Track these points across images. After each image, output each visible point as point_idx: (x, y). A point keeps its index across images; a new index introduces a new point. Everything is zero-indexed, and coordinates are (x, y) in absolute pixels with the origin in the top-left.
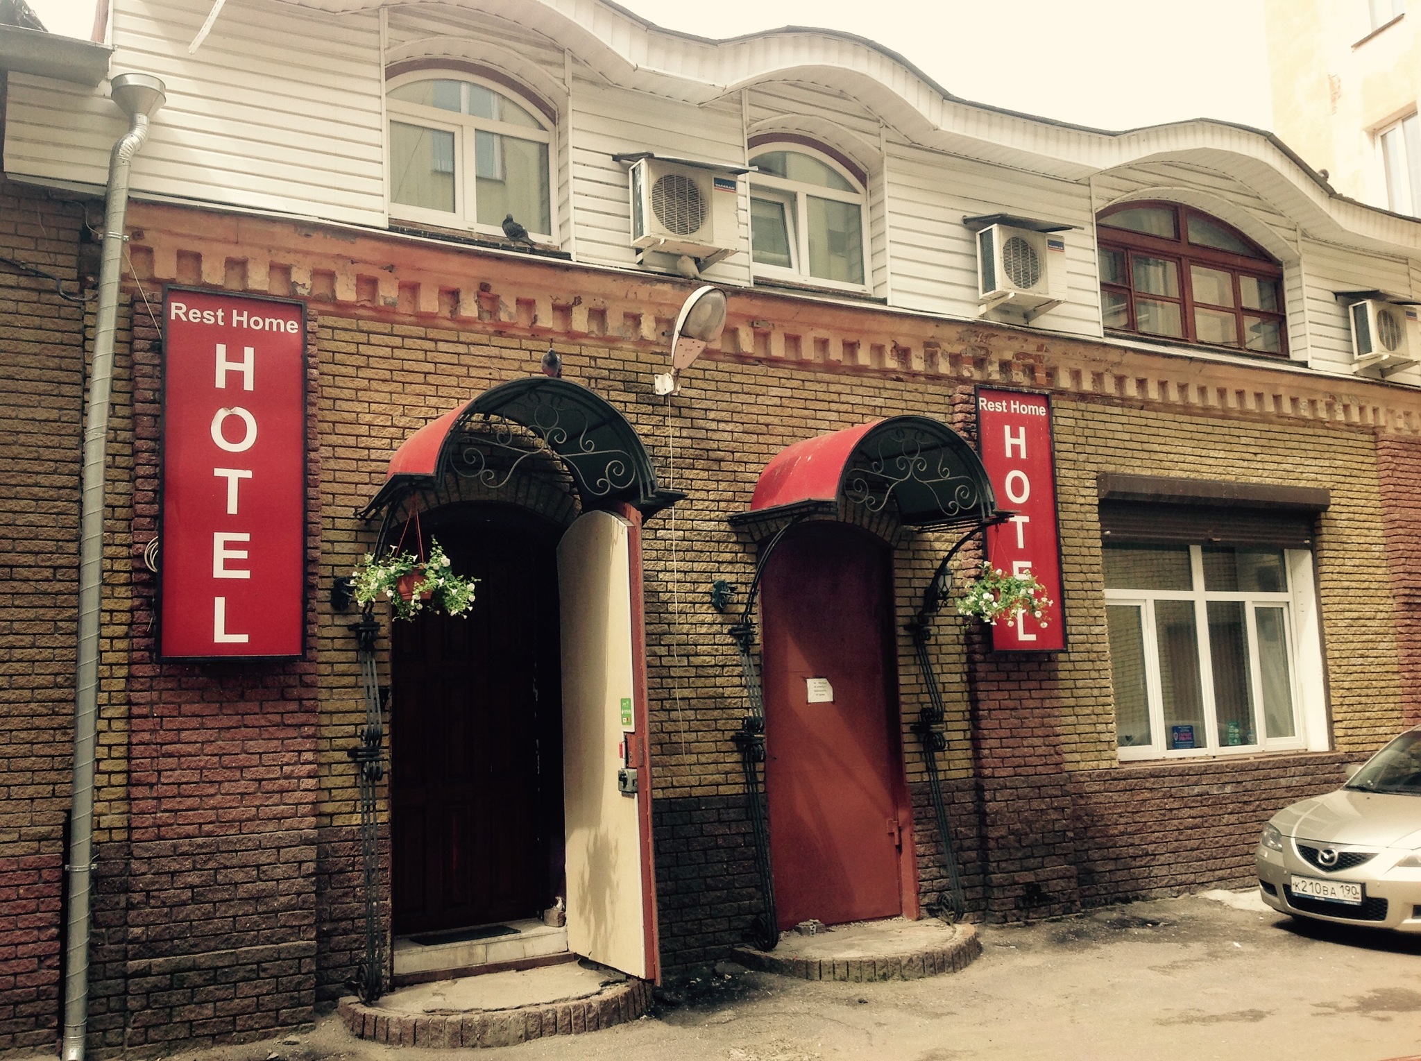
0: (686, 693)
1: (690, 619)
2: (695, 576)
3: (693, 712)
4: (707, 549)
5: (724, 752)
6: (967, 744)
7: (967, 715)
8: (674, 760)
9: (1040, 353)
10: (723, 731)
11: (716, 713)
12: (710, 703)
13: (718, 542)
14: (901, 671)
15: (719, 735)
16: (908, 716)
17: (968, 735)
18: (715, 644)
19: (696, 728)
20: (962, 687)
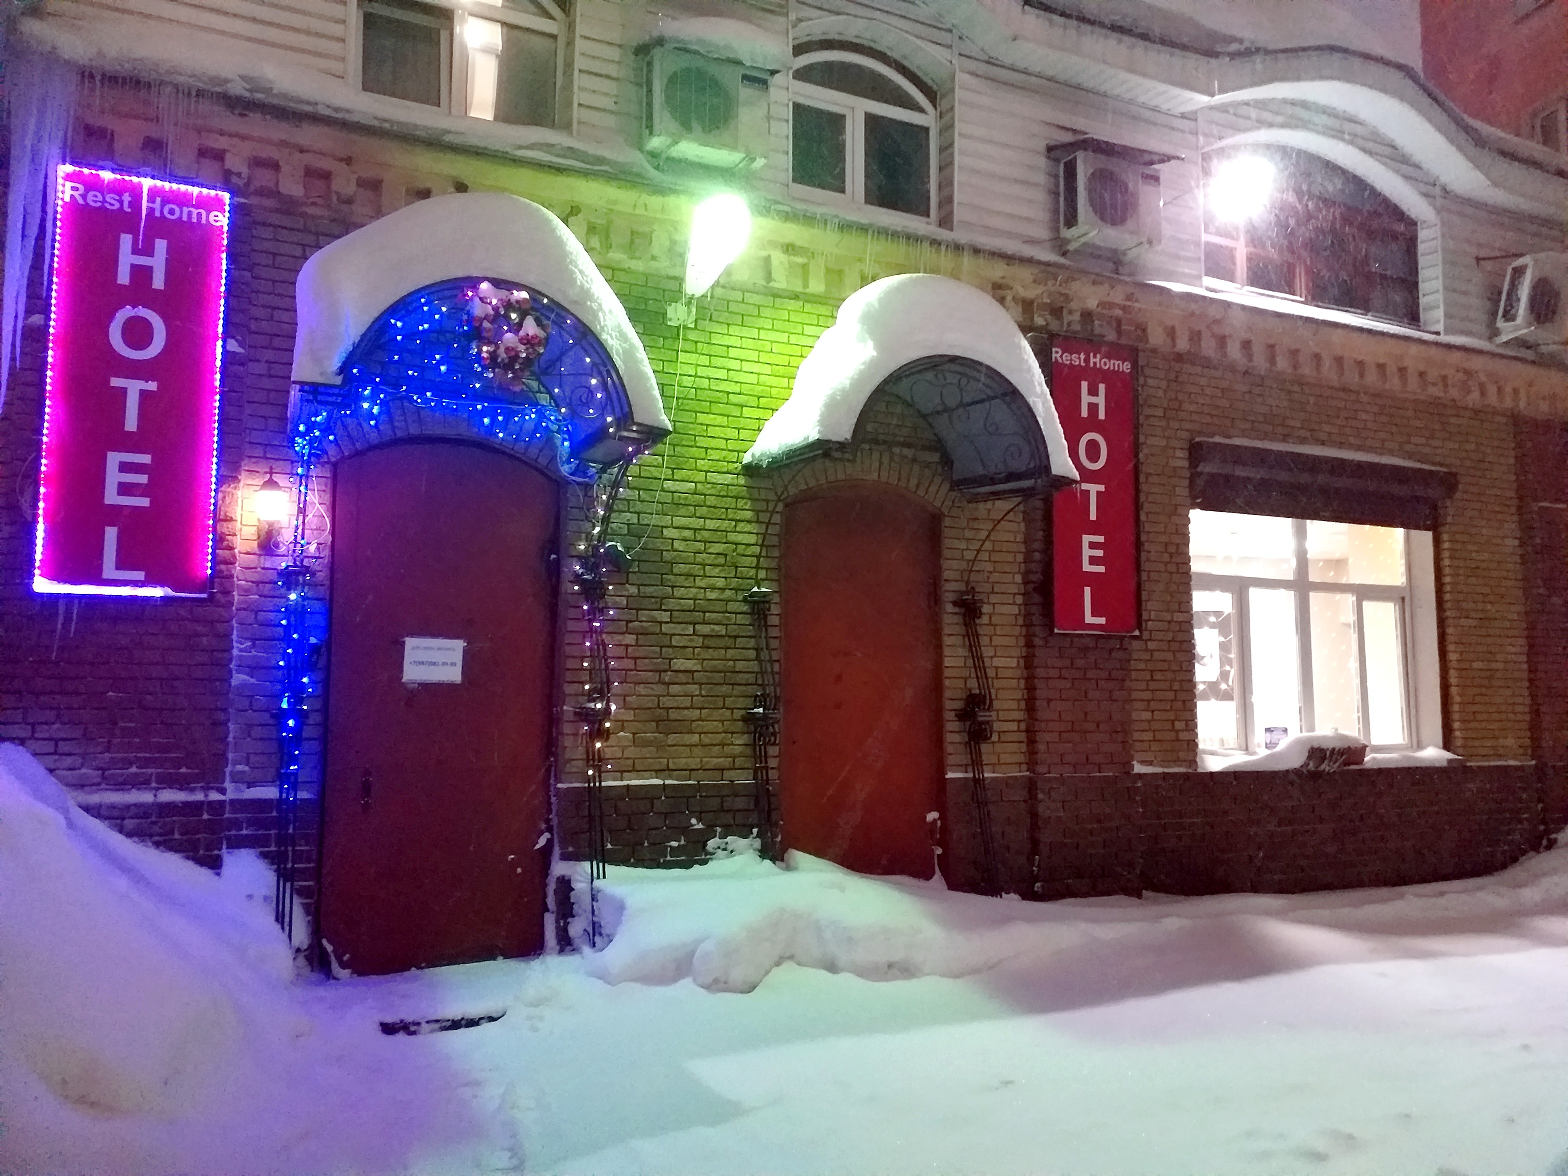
0: (690, 665)
1: (699, 582)
2: (706, 534)
3: (696, 686)
4: (723, 505)
5: (733, 733)
6: (1023, 736)
7: (1023, 704)
8: (672, 739)
9: (1129, 303)
10: (732, 709)
11: (724, 688)
12: (718, 677)
13: (736, 498)
14: (947, 651)
15: (728, 713)
16: (952, 704)
17: (1023, 726)
18: (727, 612)
19: (700, 705)
20: (1018, 673)
